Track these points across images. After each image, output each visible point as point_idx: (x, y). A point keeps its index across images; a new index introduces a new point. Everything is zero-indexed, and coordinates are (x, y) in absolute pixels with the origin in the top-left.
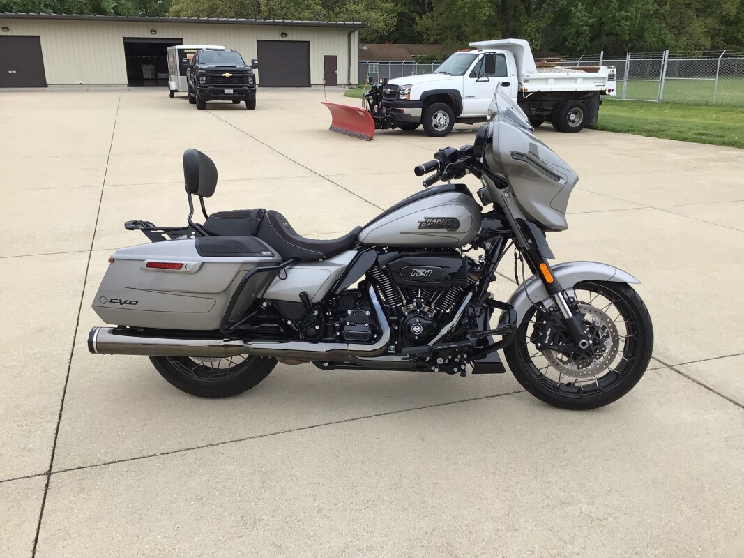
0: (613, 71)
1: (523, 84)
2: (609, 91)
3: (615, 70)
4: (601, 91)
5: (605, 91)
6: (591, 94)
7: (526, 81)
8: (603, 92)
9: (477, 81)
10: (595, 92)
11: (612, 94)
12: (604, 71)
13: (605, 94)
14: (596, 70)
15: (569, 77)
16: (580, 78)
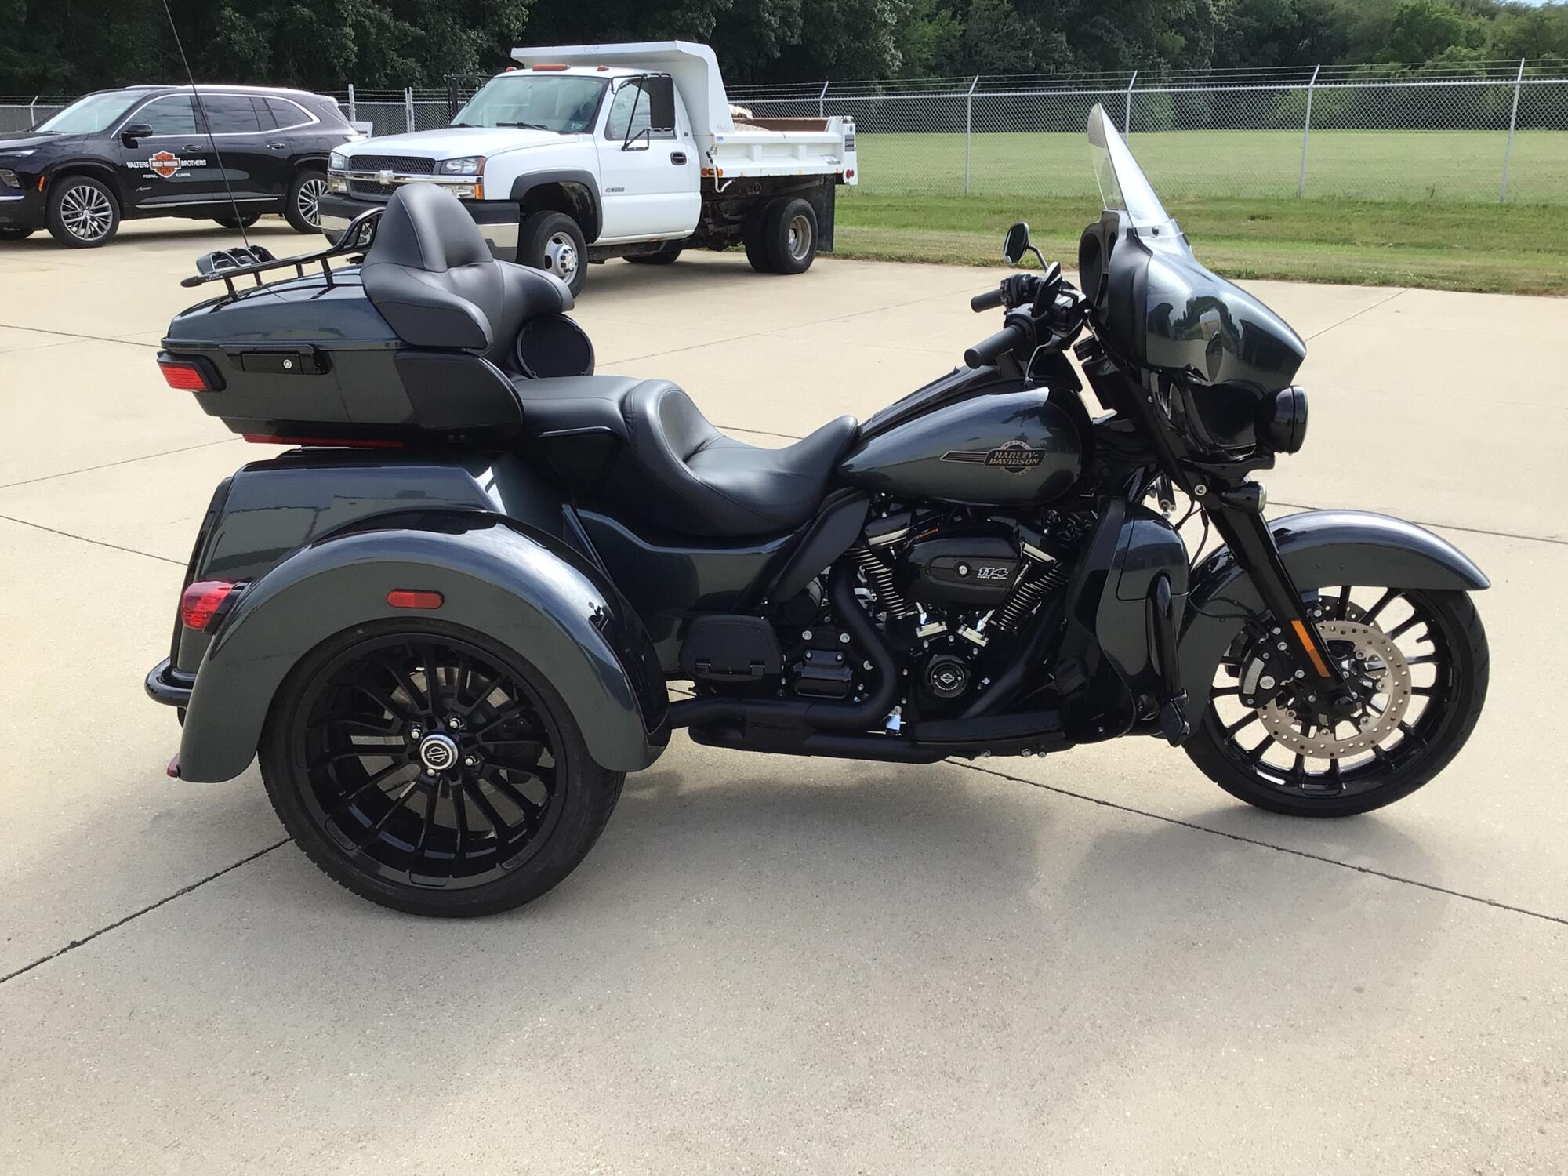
0: (851, 129)
1: (713, 157)
2: (850, 174)
3: (854, 125)
4: (837, 174)
5: (840, 175)
6: (817, 183)
7: (720, 150)
8: (838, 178)
9: (625, 148)
10: (825, 177)
11: (853, 181)
12: (838, 128)
13: (843, 183)
14: (821, 126)
15: (784, 141)
16: (803, 144)
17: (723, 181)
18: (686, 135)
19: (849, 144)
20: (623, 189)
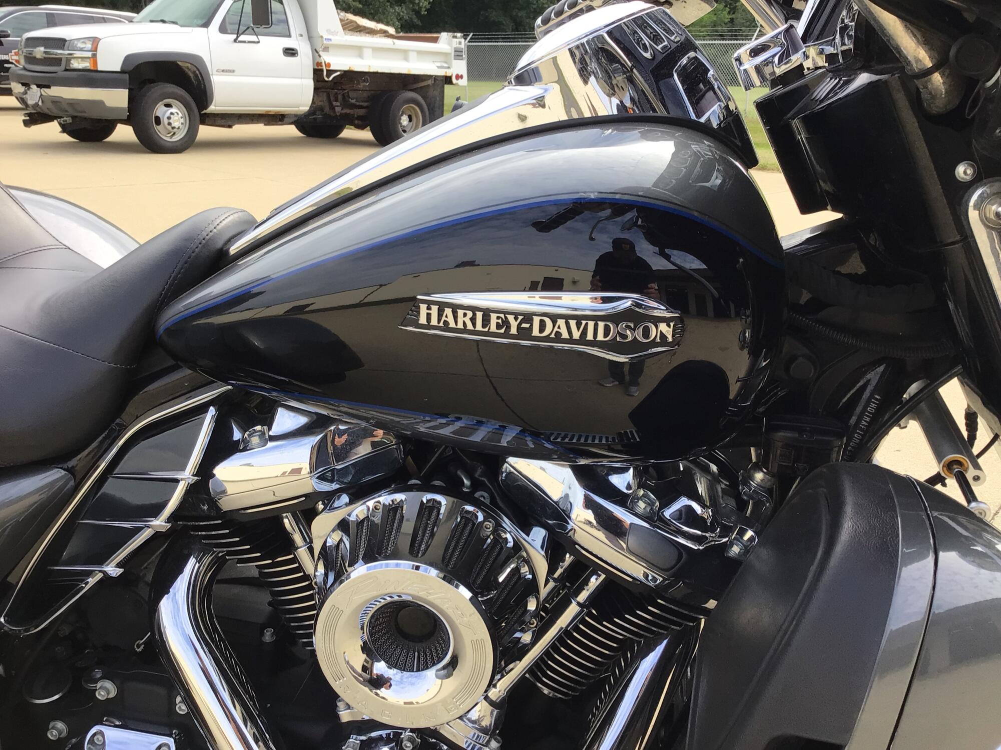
0: (460, 43)
1: (321, 53)
2: (459, 77)
3: (463, 40)
6: (429, 82)
7: (326, 49)
8: (448, 80)
10: (436, 78)
11: (461, 83)
13: (452, 83)
14: (434, 40)
15: (393, 47)
16: (413, 51)
17: (330, 72)
18: (301, 36)
19: (458, 55)
20: (233, 71)
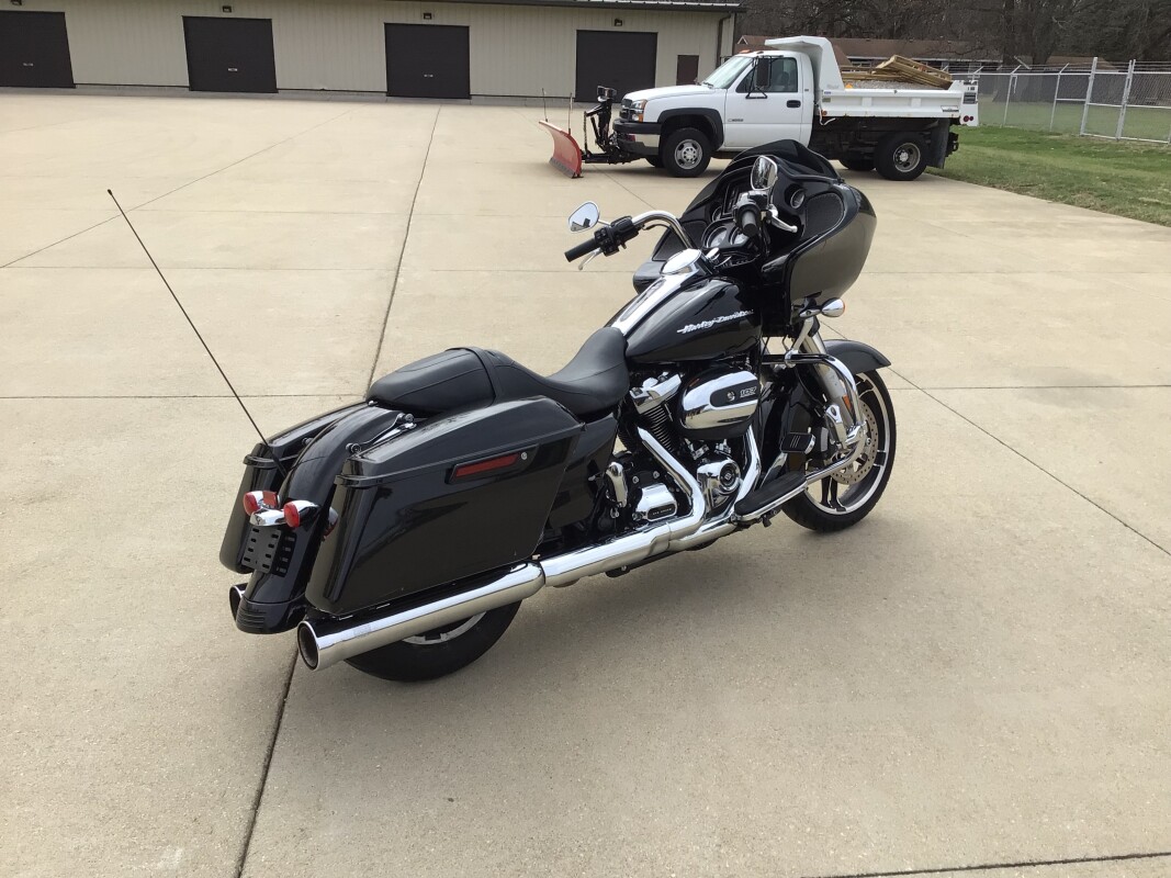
0: (973, 89)
1: (821, 104)
2: (966, 119)
3: (976, 87)
4: (952, 119)
5: (958, 119)
6: (936, 123)
7: (827, 100)
8: (955, 121)
9: (747, 97)
10: (942, 120)
11: (970, 124)
12: (958, 89)
15: (896, 95)
16: (918, 97)
17: (826, 119)
18: (807, 90)
19: (969, 99)
20: (742, 120)
